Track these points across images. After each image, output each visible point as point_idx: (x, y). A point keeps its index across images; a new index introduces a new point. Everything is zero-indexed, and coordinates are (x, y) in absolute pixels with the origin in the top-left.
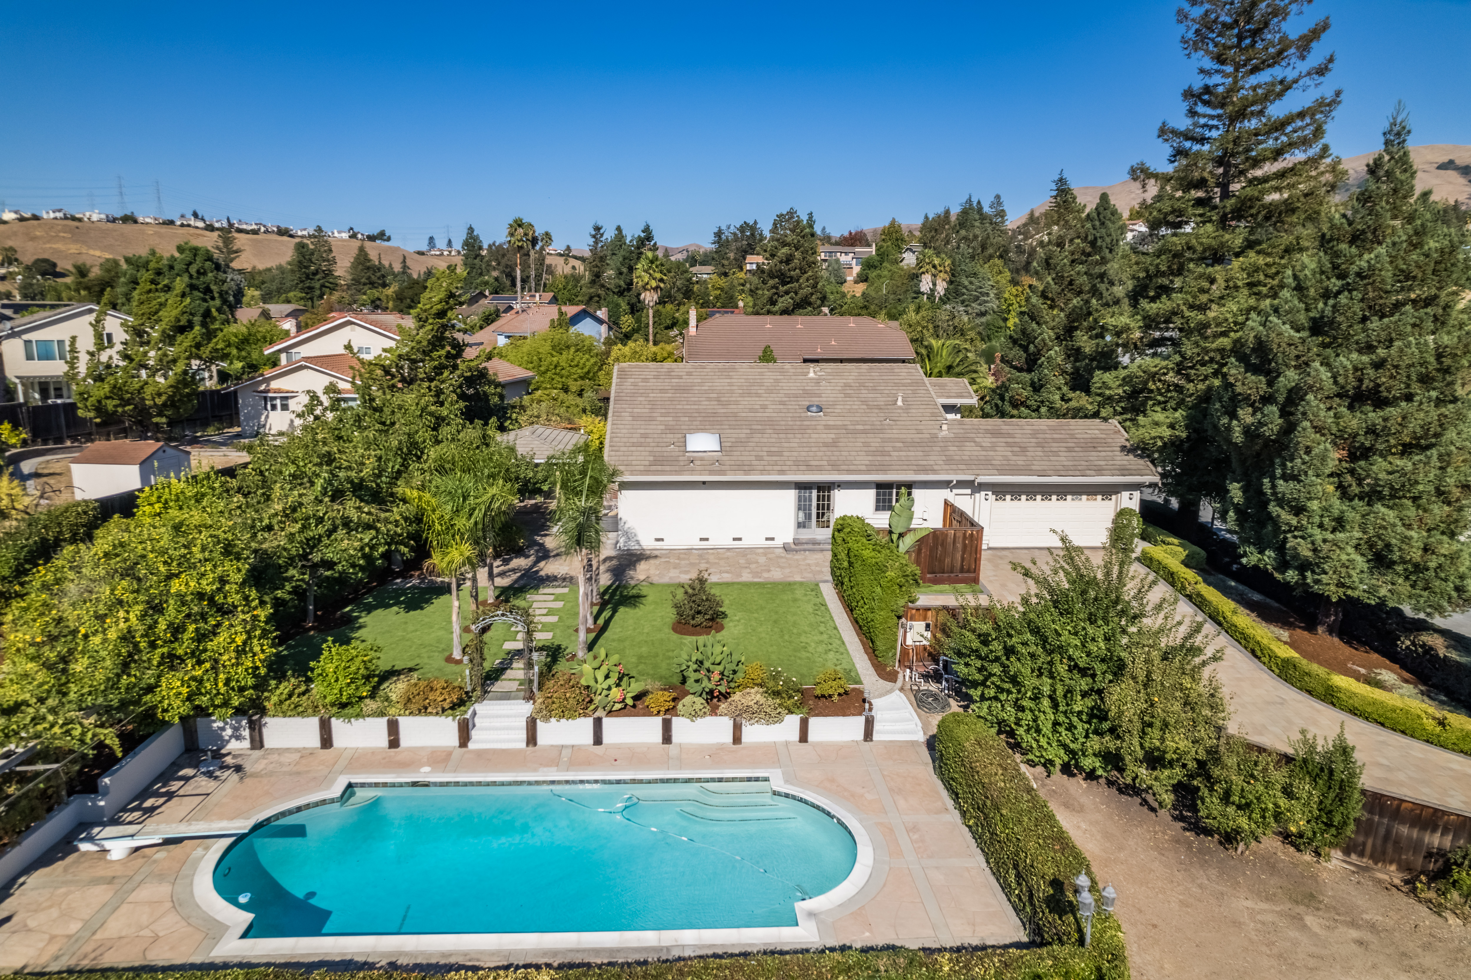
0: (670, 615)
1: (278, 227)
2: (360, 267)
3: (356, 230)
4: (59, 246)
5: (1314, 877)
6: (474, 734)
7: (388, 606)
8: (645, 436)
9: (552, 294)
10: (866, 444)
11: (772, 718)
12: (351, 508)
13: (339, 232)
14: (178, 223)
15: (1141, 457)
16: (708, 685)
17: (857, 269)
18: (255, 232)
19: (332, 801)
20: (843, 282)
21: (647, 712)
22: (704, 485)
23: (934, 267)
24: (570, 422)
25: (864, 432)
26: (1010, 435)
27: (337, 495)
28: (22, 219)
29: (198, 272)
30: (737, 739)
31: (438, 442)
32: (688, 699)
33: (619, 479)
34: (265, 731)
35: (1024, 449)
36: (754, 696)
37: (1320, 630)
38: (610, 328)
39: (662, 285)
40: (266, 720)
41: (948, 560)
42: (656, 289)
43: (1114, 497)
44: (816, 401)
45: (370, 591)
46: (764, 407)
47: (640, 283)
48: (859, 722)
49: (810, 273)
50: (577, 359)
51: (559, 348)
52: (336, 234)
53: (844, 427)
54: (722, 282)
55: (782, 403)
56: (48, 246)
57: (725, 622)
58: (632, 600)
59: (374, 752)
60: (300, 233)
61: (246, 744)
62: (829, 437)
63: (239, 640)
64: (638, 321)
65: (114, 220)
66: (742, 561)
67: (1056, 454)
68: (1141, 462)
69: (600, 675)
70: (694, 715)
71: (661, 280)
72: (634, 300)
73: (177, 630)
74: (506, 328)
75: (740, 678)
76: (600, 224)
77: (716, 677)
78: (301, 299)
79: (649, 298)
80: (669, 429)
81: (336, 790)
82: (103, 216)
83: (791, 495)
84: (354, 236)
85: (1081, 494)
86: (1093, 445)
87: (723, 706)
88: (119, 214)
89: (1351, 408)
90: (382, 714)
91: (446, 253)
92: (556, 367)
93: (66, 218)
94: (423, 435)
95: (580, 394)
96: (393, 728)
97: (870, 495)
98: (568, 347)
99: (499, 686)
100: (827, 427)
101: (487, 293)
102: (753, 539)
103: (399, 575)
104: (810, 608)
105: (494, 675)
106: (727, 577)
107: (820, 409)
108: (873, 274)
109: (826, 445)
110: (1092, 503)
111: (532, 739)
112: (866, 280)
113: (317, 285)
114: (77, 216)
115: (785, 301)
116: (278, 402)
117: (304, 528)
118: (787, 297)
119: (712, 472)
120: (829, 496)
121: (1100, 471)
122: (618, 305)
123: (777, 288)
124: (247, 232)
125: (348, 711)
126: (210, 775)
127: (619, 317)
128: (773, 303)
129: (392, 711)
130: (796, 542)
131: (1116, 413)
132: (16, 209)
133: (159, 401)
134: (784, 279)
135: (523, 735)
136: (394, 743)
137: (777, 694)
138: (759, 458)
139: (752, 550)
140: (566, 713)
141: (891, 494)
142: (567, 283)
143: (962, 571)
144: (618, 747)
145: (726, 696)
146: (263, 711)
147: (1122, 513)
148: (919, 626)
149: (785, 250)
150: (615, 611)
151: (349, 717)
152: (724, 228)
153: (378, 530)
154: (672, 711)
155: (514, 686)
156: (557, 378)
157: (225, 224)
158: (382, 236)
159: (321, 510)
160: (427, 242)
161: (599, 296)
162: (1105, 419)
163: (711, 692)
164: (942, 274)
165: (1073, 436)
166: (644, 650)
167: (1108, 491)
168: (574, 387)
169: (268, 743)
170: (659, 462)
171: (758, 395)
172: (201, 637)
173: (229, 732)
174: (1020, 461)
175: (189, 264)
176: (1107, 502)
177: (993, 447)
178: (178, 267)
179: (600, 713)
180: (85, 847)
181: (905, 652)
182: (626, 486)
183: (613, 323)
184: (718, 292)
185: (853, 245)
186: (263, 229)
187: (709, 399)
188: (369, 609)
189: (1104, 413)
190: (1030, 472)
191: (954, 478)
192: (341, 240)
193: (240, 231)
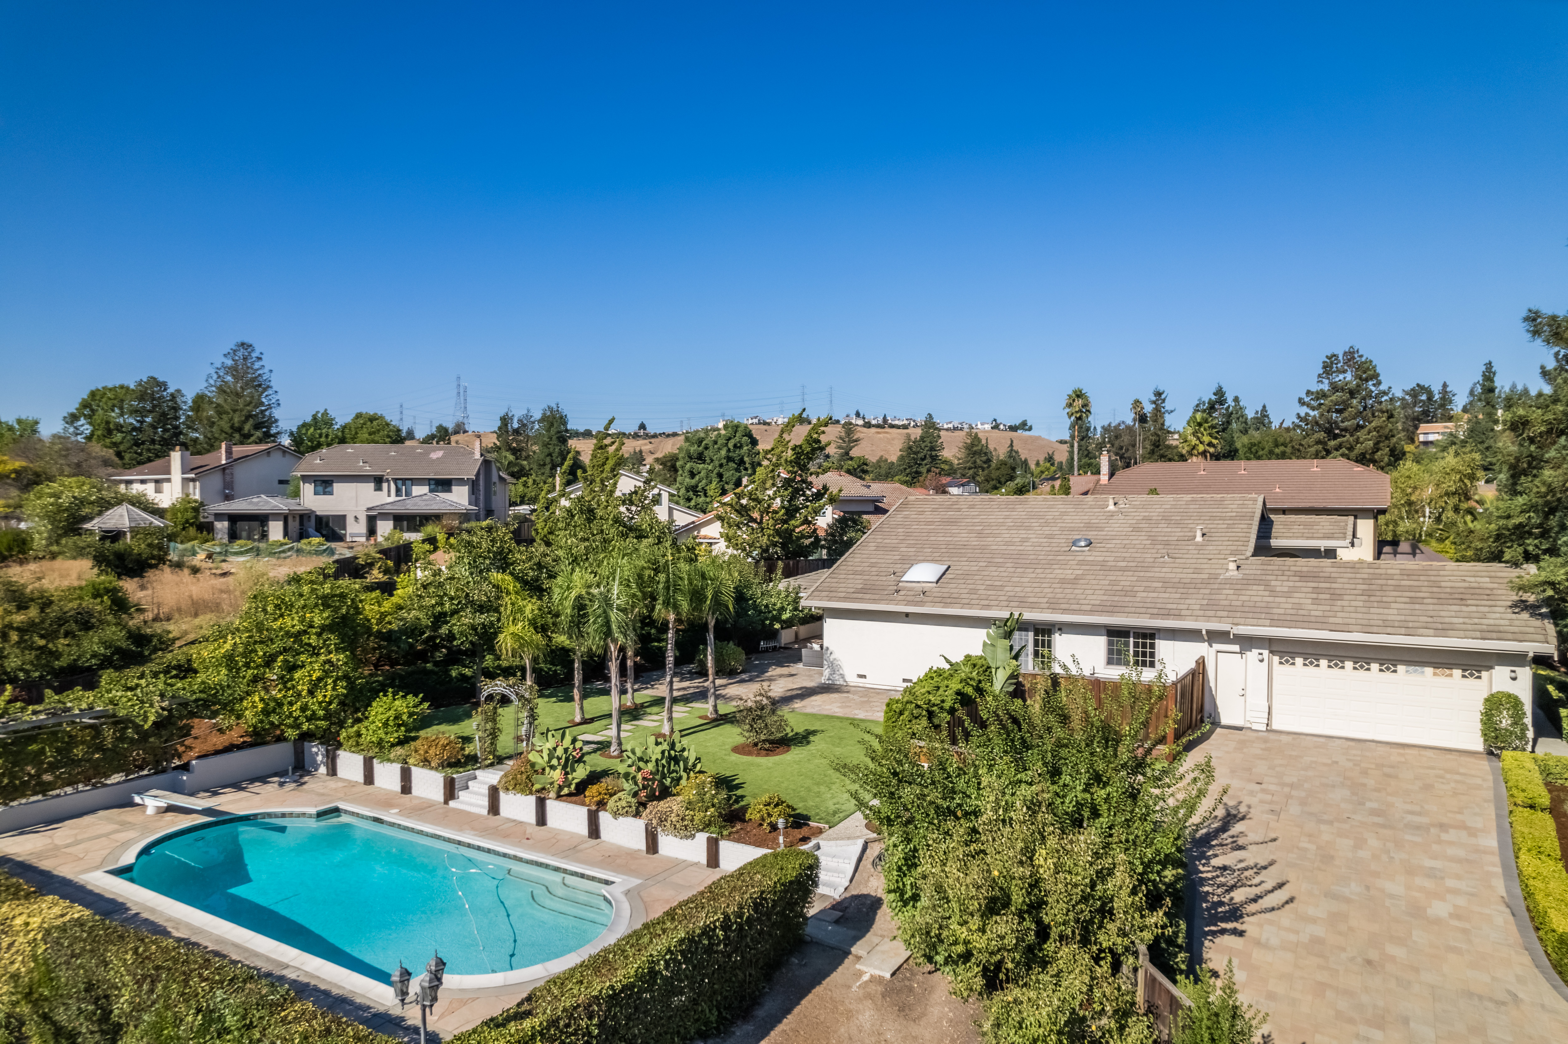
3: (999, 421)
8: (873, 565)
13: (982, 424)
18: (905, 427)
19: (310, 816)
25: (1124, 569)
36: (674, 803)
43: (1484, 674)
44: (1089, 533)
52: (979, 426)
53: (1103, 563)
59: (389, 793)
60: (946, 426)
61: (326, 770)
62: (1074, 573)
67: (1385, 605)
68: (1538, 623)
76: (1161, 390)
80: (904, 560)
81: (320, 809)
84: (996, 427)
85: (1422, 664)
86: (1461, 596)
87: (647, 809)
93: (760, 423)
96: (405, 775)
97: (1101, 641)
100: (1082, 563)
107: (1089, 544)
109: (1065, 581)
110: (1443, 680)
111: (492, 808)
120: (1049, 642)
124: (898, 427)
135: (487, 803)
136: (405, 789)
137: (691, 804)
138: (973, 591)
141: (1127, 644)
146: (339, 744)
147: (1497, 699)
151: (383, 760)
157: (881, 421)
158: (1024, 426)
162: (1512, 564)
165: (1436, 584)
167: (1476, 663)
170: (865, 590)
173: (320, 757)
176: (1471, 681)
186: (912, 424)
187: (971, 532)
191: (1204, 626)
192: (985, 431)
193: (892, 426)
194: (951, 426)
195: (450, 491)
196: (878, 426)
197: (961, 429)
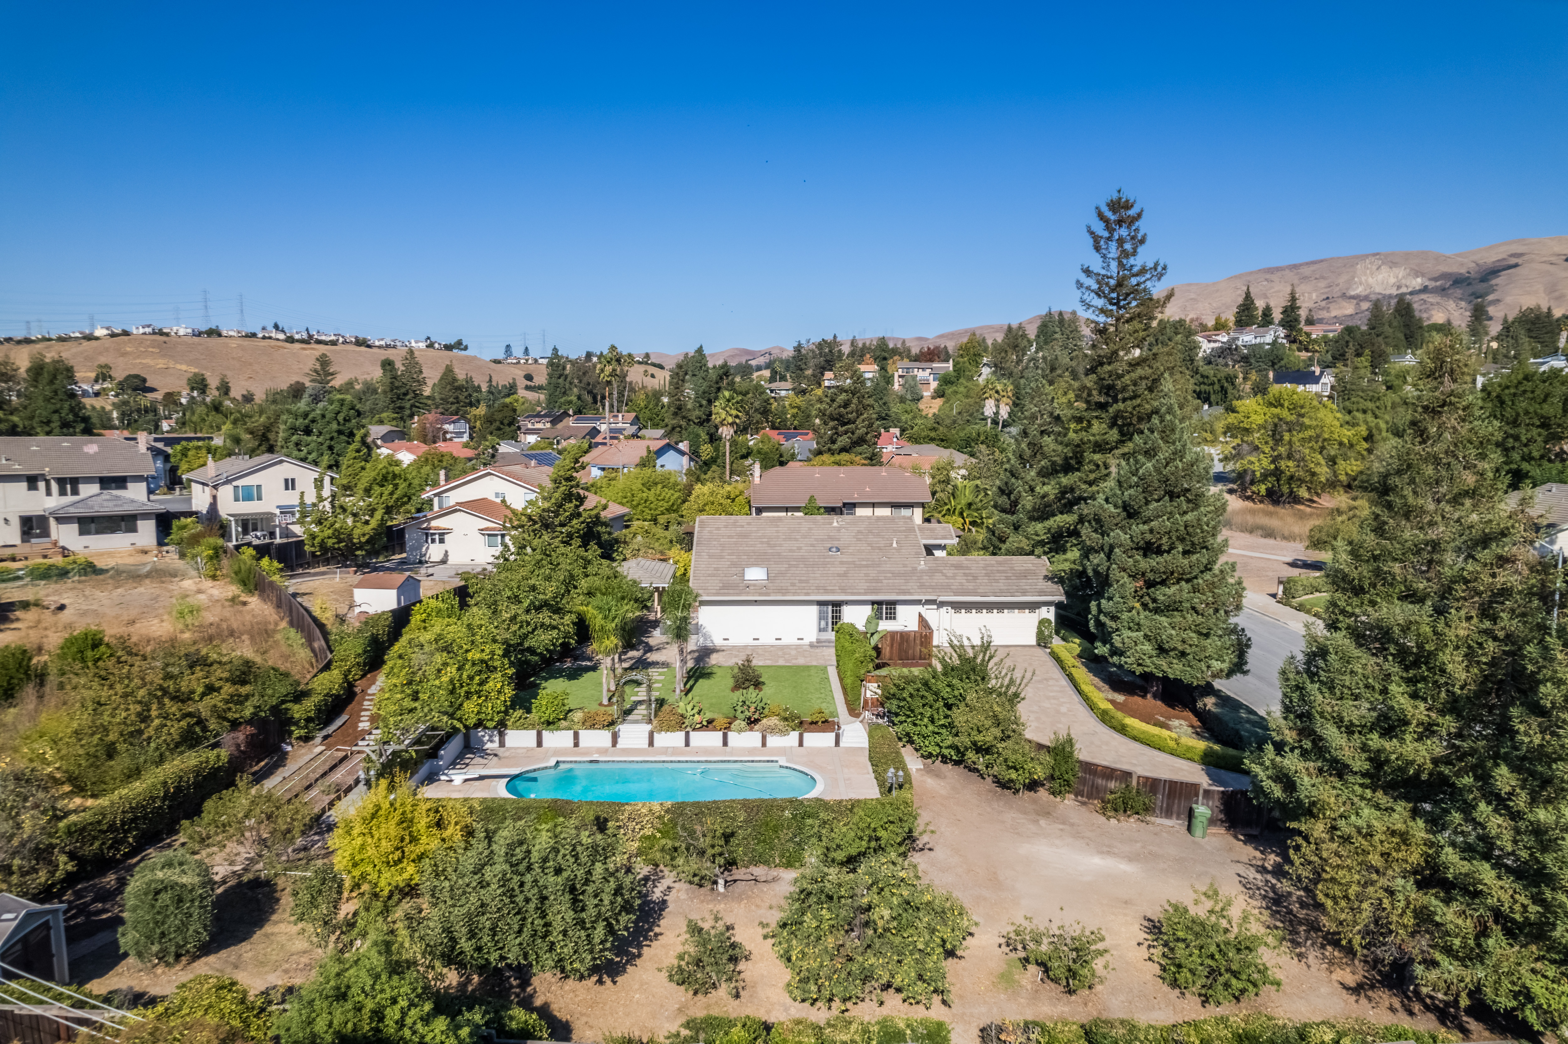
0: (731, 682)
1: (356, 338)
2: (449, 387)
3: (433, 340)
4: (148, 361)
5: (1055, 807)
6: (619, 740)
7: (556, 678)
8: (717, 569)
9: (634, 414)
10: (867, 575)
11: (783, 733)
12: (545, 616)
13: (416, 342)
14: (260, 335)
15: (1056, 583)
16: (747, 714)
17: (934, 385)
18: (334, 343)
20: (918, 399)
21: (715, 729)
22: (756, 603)
23: (997, 392)
24: (662, 553)
25: (867, 566)
26: (968, 568)
27: (538, 609)
28: (113, 335)
29: (345, 420)
30: (764, 744)
31: (587, 576)
32: (738, 722)
33: (700, 599)
34: (507, 738)
35: (975, 578)
36: (774, 721)
37: (1149, 696)
38: (691, 459)
39: (737, 421)
40: (507, 731)
41: (910, 652)
42: (732, 424)
43: (1036, 611)
44: (836, 544)
45: (542, 670)
46: (799, 548)
47: (718, 420)
48: (831, 736)
49: (865, 416)
50: (664, 494)
51: (648, 485)
52: (416, 346)
53: (853, 563)
54: (799, 400)
55: (812, 545)
56: (138, 361)
57: (764, 687)
58: (708, 675)
59: (566, 749)
60: (377, 343)
61: (496, 745)
62: (841, 569)
63: (499, 686)
64: (717, 449)
65: (200, 334)
66: (780, 653)
67: (997, 581)
68: (1055, 586)
69: (689, 708)
70: (740, 731)
71: (737, 417)
72: (713, 430)
73: (471, 678)
74: (598, 461)
75: (766, 711)
77: (752, 710)
78: (394, 419)
79: (726, 432)
80: (734, 564)
81: (552, 763)
82: (190, 331)
83: (815, 609)
84: (431, 346)
85: (1014, 608)
86: (1024, 575)
87: (757, 727)
88: (204, 328)
89: (1145, 556)
90: (570, 729)
91: (522, 361)
92: (646, 501)
93: (154, 333)
94: (577, 571)
95: (667, 528)
96: (576, 736)
97: (869, 609)
98: (656, 484)
99: (630, 717)
100: (842, 563)
101: (571, 412)
102: (789, 639)
103: (557, 661)
104: (818, 680)
105: (628, 712)
106: (768, 663)
107: (838, 550)
108: (949, 390)
109: (839, 575)
110: (1022, 615)
111: (651, 743)
112: (943, 396)
113: (408, 405)
114: (165, 331)
115: (843, 441)
116: (437, 537)
117: (521, 627)
118: (845, 436)
119: (760, 594)
120: (840, 610)
121: (1024, 593)
122: (698, 436)
123: (836, 429)
124: (325, 343)
125: (551, 727)
126: (482, 757)
127: (699, 447)
128: (833, 442)
129: (575, 727)
130: (818, 641)
131: (1045, 553)
132: (107, 325)
133: (363, 540)
134: (842, 420)
135: (646, 741)
136: (576, 745)
137: (786, 719)
138: (793, 585)
139: (788, 647)
140: (669, 729)
141: (882, 609)
142: (649, 402)
143: (921, 659)
144: (699, 748)
145: (757, 721)
146: (505, 726)
147: (1043, 622)
148: (873, 686)
149: (843, 397)
150: (696, 681)
151: (552, 730)
152: (803, 342)
153: (559, 630)
154: (728, 728)
155: (640, 717)
156: (647, 511)
157: (305, 336)
158: (459, 345)
159: (528, 617)
160: (503, 350)
161: (680, 427)
162: (1039, 557)
163: (749, 718)
164: (1004, 399)
165: (1012, 569)
166: (714, 701)
167: (1033, 606)
168: (662, 519)
169: (508, 744)
170: (726, 587)
171: (796, 540)
172: (482, 683)
173: (487, 738)
174: (971, 586)
175: (338, 413)
176: (1032, 614)
177: (954, 577)
178: (329, 416)
179: (688, 729)
180: (443, 778)
181: (866, 701)
182: (703, 603)
183: (694, 454)
184: (795, 410)
185: (932, 360)
186: (341, 339)
187: (762, 543)
188: (546, 680)
189: (1037, 552)
190: (975, 594)
191: (924, 598)
192: (421, 350)
193: (319, 342)
194: (383, 343)
195: (125, 488)
196: (302, 341)
197: (395, 347)
